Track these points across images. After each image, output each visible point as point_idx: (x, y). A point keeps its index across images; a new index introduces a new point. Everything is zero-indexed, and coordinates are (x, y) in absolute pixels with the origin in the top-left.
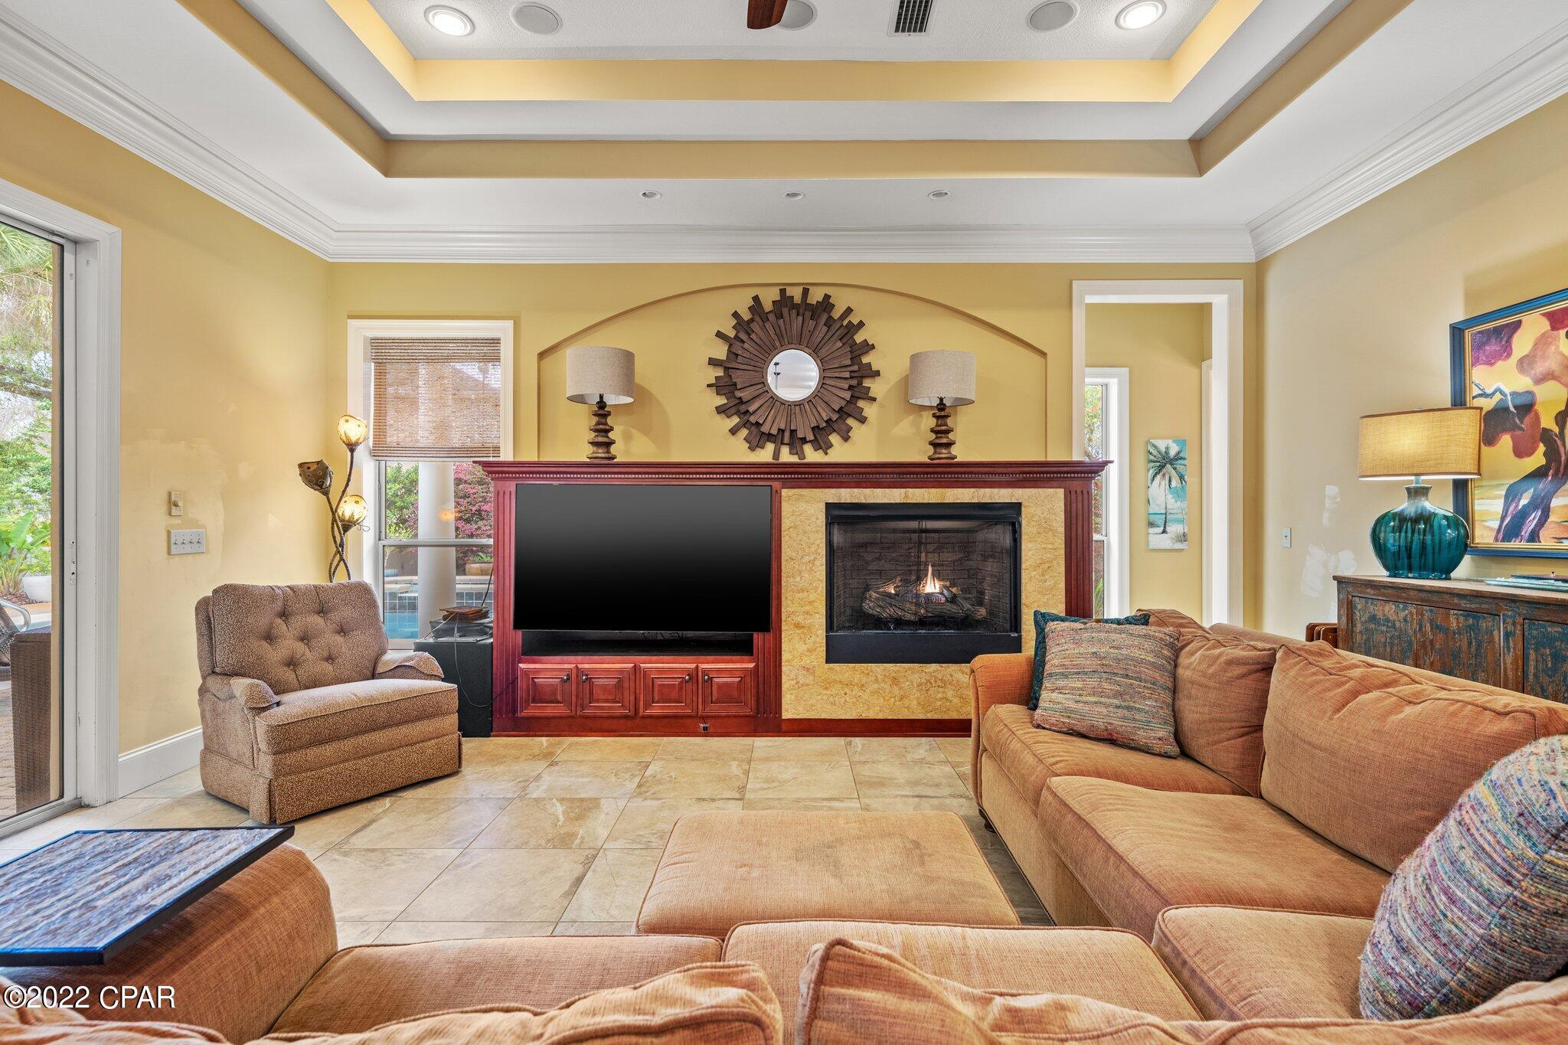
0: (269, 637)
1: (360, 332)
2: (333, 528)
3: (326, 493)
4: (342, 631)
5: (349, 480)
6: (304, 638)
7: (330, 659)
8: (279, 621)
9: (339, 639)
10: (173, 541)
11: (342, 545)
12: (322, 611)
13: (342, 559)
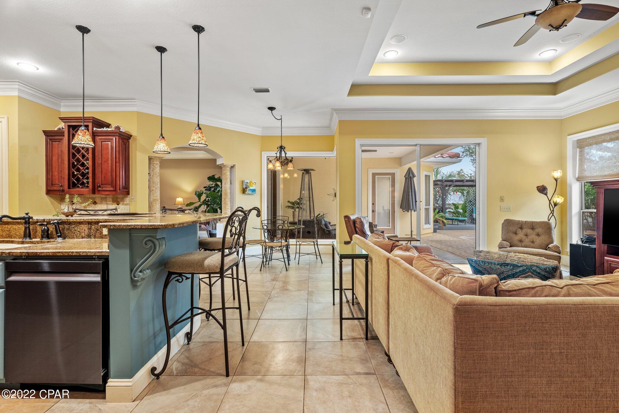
0: (516, 233)
1: (571, 139)
2: (549, 205)
3: (546, 194)
4: (538, 235)
5: (555, 190)
6: (526, 235)
7: (533, 242)
8: (520, 229)
9: (537, 237)
10: (501, 208)
11: (553, 210)
12: (533, 229)
13: (553, 215)
